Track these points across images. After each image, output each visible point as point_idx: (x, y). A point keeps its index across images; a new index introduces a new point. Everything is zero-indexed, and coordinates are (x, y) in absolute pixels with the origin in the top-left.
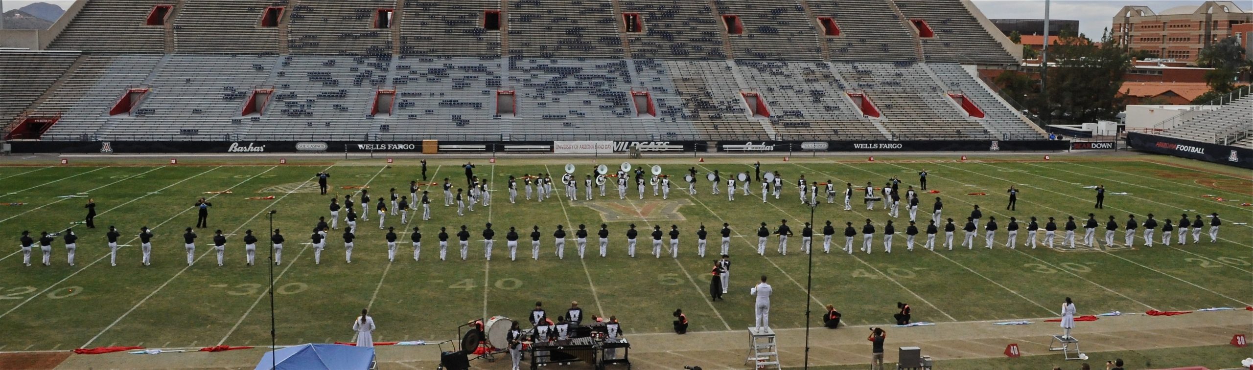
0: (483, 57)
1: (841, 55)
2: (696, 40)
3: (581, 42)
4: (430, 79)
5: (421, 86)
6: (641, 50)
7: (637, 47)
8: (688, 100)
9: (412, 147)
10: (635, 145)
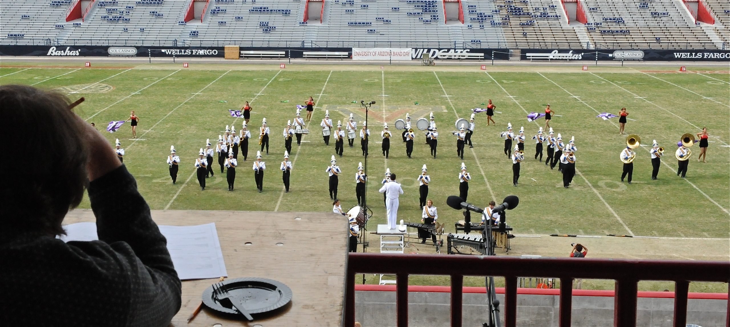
9: (215, 52)
10: (434, 52)
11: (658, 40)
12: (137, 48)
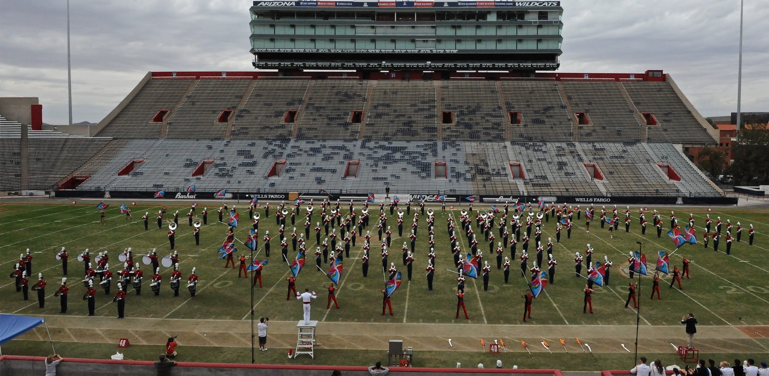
0: (345, 140)
1: (586, 138)
2: (487, 128)
3: (411, 130)
4: (309, 154)
5: (303, 159)
6: (449, 135)
7: (448, 133)
8: (471, 168)
9: (283, 196)
10: (424, 197)
11: (567, 190)
12: (233, 193)
